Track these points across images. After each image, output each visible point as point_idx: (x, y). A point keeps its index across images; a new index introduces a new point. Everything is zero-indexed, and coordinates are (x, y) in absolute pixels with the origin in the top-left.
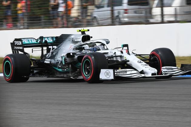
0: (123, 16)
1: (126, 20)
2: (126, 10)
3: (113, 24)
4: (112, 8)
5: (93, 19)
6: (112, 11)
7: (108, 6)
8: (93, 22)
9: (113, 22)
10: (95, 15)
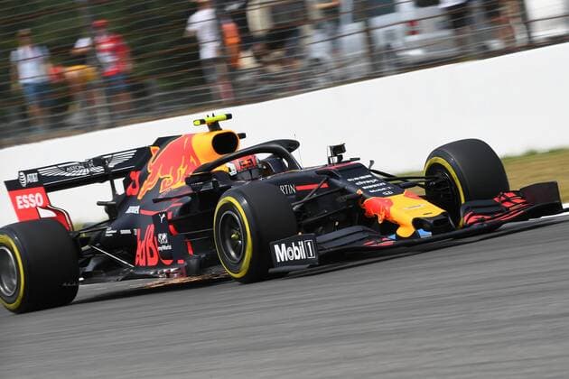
0: (406, 44)
1: (417, 53)
2: (412, 22)
3: (375, 73)
4: (367, 24)
5: (311, 67)
6: (368, 31)
7: (355, 20)
8: (313, 75)
9: (375, 67)
10: (317, 55)
